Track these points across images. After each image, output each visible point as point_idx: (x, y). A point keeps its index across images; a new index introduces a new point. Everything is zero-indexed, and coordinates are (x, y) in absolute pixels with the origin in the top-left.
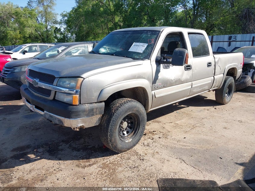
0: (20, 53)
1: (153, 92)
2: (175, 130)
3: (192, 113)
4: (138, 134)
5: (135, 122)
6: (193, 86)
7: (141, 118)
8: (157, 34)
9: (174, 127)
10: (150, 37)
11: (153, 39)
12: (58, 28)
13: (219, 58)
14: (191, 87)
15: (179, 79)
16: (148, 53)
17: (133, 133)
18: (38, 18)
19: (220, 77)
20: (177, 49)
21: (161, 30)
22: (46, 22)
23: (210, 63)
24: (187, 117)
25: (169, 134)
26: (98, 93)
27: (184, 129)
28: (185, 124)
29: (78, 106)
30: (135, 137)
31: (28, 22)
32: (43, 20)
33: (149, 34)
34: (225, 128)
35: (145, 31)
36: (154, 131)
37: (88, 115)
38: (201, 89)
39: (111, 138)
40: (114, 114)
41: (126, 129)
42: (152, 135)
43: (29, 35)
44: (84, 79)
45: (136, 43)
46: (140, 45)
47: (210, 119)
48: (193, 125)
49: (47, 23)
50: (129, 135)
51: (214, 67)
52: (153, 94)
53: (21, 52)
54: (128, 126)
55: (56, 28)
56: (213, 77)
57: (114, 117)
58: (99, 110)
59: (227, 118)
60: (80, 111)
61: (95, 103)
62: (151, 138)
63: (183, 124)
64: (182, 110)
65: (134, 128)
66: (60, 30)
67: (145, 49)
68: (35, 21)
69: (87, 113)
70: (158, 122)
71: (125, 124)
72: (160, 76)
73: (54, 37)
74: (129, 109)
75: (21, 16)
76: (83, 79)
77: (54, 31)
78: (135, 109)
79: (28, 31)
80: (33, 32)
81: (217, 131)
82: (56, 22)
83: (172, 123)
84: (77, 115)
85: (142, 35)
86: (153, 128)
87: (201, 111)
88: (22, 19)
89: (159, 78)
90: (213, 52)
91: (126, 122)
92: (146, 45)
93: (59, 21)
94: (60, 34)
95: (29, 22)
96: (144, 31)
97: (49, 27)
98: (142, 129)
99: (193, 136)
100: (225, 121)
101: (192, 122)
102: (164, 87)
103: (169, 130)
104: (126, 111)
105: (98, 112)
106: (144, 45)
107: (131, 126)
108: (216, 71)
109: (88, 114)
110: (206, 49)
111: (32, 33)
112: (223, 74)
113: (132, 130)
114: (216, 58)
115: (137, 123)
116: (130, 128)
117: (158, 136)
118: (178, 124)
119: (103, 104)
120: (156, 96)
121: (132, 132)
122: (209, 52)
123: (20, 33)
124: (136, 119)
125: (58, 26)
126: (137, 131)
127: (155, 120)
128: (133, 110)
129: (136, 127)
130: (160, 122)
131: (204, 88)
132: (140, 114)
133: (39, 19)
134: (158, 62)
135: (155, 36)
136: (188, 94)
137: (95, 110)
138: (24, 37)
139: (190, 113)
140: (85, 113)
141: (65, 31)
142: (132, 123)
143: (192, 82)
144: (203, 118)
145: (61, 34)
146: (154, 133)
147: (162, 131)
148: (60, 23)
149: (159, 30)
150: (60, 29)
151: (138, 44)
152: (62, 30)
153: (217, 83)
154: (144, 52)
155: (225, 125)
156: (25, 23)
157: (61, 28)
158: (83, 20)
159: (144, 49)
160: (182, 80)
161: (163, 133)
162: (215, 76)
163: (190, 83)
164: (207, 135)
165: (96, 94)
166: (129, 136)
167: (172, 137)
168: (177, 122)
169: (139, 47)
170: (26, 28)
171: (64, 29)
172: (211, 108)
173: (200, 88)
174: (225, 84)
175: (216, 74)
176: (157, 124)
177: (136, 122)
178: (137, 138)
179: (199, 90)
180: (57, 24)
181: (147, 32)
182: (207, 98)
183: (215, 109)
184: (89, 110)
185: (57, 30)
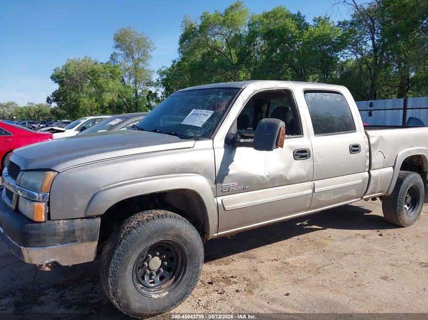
0: (75, 130)
1: (219, 199)
2: (277, 277)
3: (328, 242)
4: (182, 282)
5: (178, 258)
6: (316, 190)
7: (188, 250)
8: (234, 93)
9: (278, 268)
10: (222, 99)
11: (225, 103)
12: (154, 92)
13: (381, 137)
14: (311, 191)
15: (281, 176)
16: (211, 127)
17: (173, 279)
18: (124, 78)
19: (384, 173)
20: (264, 120)
21: (243, 87)
22: (136, 83)
23: (356, 146)
24: (313, 249)
25: (260, 283)
26: (87, 201)
27: (294, 275)
28: (304, 265)
29: (43, 224)
30: (176, 289)
31: (108, 84)
32: (131, 81)
33: (221, 93)
34: (385, 278)
35: (216, 90)
36: (232, 277)
37: (63, 242)
38: (339, 196)
39: (116, 289)
40: (121, 240)
41: (158, 272)
42: (224, 285)
43: (109, 104)
44: (59, 173)
45: (196, 110)
46: (201, 113)
47: (359, 256)
48: (318, 266)
49: (138, 86)
50: (163, 284)
51: (368, 154)
52: (220, 202)
53: (77, 130)
54: (162, 266)
55: (150, 92)
56: (366, 174)
57: (120, 248)
58: (89, 233)
59: (397, 257)
60: (44, 235)
61: (82, 218)
62: (220, 291)
63: (298, 265)
64: (311, 235)
65: (176, 269)
66: (155, 95)
67: (208, 120)
68: (119, 83)
69: (62, 238)
70: (250, 258)
71: (156, 262)
72: (233, 169)
73: (147, 106)
74: (157, 232)
75: (99, 76)
76: (57, 173)
77: (147, 97)
78: (171, 232)
79: (108, 97)
80: (116, 99)
81: (364, 283)
82: (150, 84)
83: (278, 262)
84: (40, 242)
85: (209, 96)
86: (234, 270)
87: (348, 238)
88: (100, 81)
89: (230, 173)
90: (364, 126)
91: (158, 258)
92: (210, 113)
93: (155, 81)
94: (156, 102)
95: (110, 84)
96: (213, 90)
97: (139, 91)
98: (190, 273)
99: (306, 291)
100: (390, 262)
101: (319, 260)
102: (245, 190)
103: (265, 276)
104: (149, 236)
105: (85, 237)
106: (207, 114)
107: (170, 266)
108: (373, 161)
109: (63, 240)
110: (348, 120)
111: (113, 101)
112: (394, 167)
113: (171, 273)
114: (372, 137)
115: (182, 260)
116: (168, 269)
117: (235, 287)
118: (288, 263)
119: (99, 220)
120: (225, 207)
121: (171, 278)
122: (354, 125)
123: (96, 101)
124: (179, 253)
125: (153, 90)
126: (181, 277)
127: (247, 252)
128: (166, 234)
129: (179, 268)
130: (255, 258)
131: (345, 194)
132: (186, 243)
133: (126, 79)
134: (231, 143)
135: (230, 97)
136: (308, 205)
137: (77, 233)
138: (102, 107)
139: (325, 241)
140: (57, 238)
141: (163, 97)
142: (171, 259)
143: (313, 182)
144: (345, 254)
145: (158, 101)
146: (232, 280)
147: (249, 276)
148: (156, 85)
149: (239, 87)
150: (155, 93)
151: (199, 111)
152: (159, 95)
153: (379, 185)
154: (205, 126)
155: (388, 270)
156: (104, 85)
157: (157, 92)
158: (187, 79)
159: (205, 121)
160: (288, 178)
161: (248, 280)
162: (371, 171)
163: (310, 183)
164: (338, 292)
165: (82, 202)
166: (163, 286)
167: (262, 290)
168: (288, 260)
169: (199, 118)
170: (105, 94)
171: (162, 93)
172: (373, 234)
173: (335, 194)
174: (400, 187)
175: (373, 166)
176: (246, 261)
177: (180, 259)
178: (181, 290)
179: (335, 197)
180: (151, 85)
181: (218, 92)
182: (370, 211)
183: (380, 235)
184: (64, 232)
185: (152, 96)
